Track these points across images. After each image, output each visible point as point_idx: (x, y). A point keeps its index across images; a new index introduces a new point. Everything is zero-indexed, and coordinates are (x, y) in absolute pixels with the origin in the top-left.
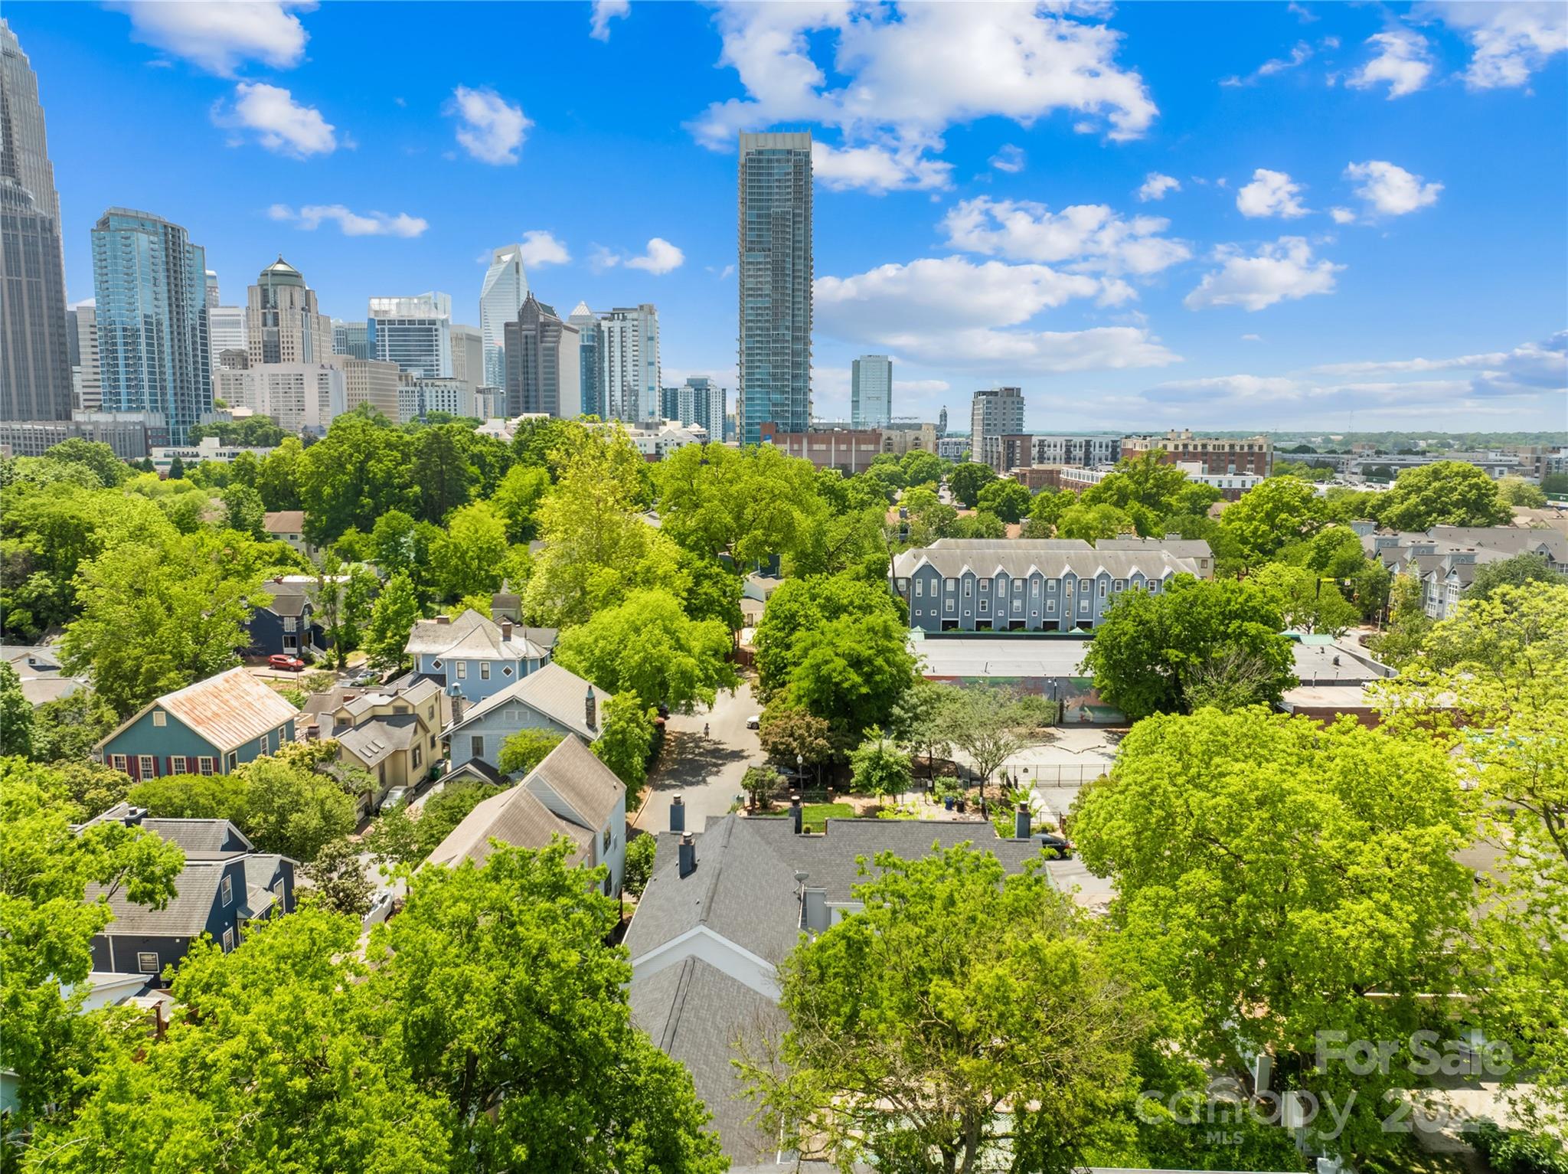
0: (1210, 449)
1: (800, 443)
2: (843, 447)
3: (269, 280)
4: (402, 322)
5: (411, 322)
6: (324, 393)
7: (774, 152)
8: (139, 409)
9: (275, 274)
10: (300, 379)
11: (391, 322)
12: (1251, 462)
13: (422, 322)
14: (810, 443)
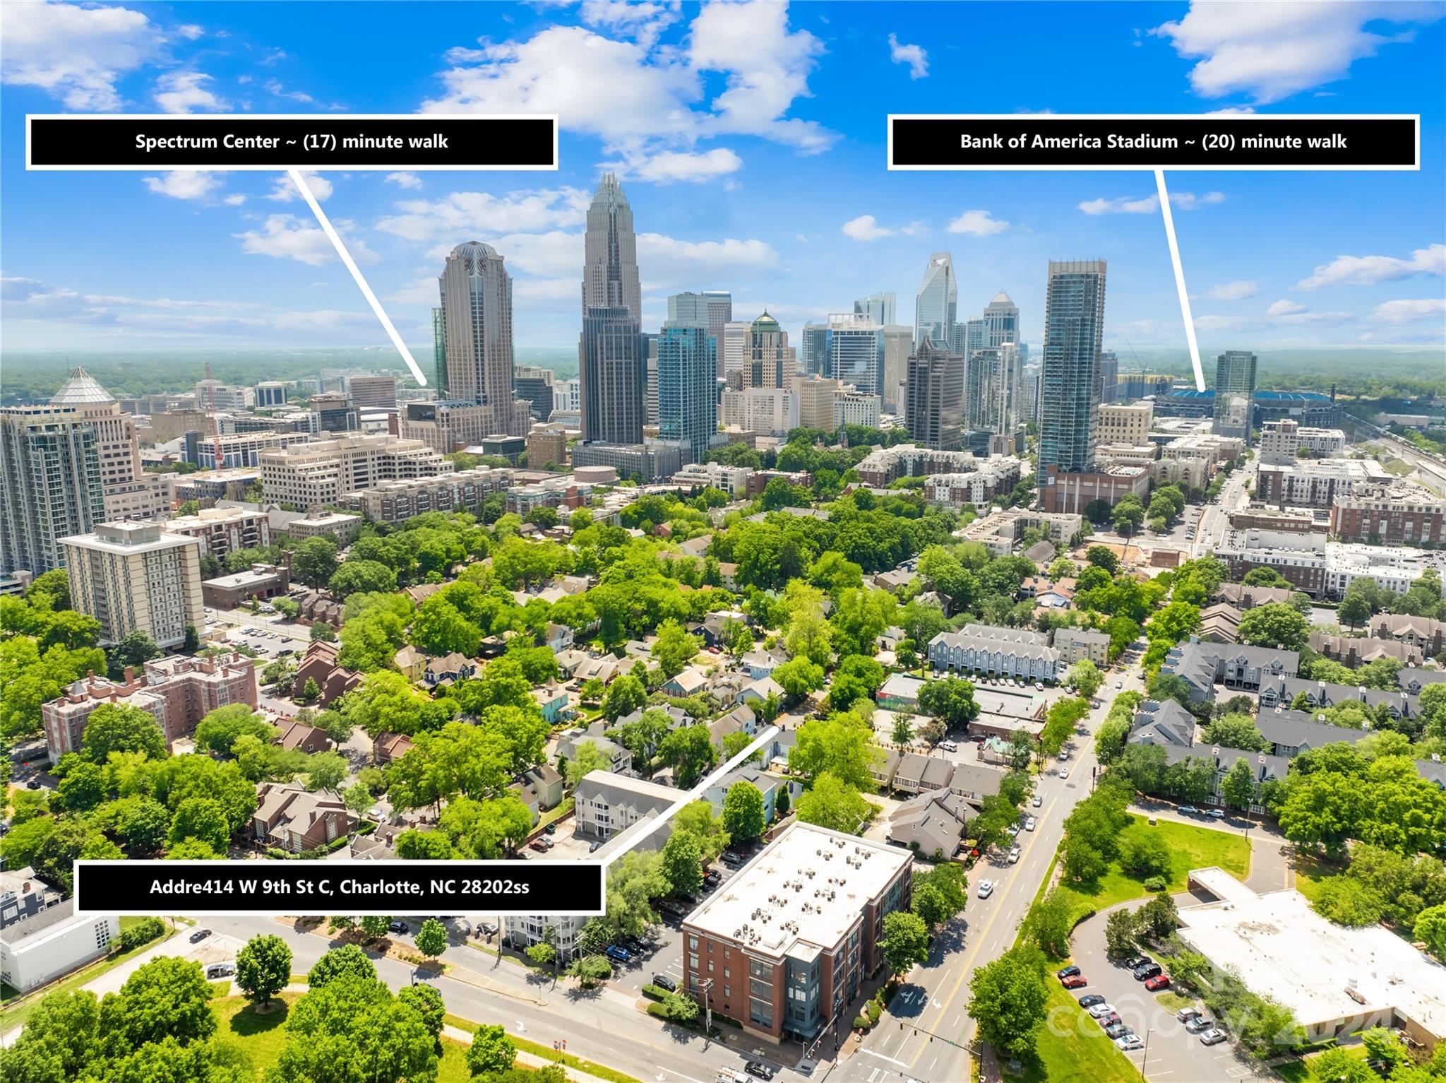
0: (1390, 509)
1: (1075, 480)
2: (1105, 485)
3: (758, 328)
4: (850, 333)
5: (856, 333)
6: (785, 409)
7: (1071, 276)
8: (677, 439)
9: (762, 324)
10: (771, 399)
11: (842, 333)
12: (1428, 521)
13: (864, 333)
14: (1081, 481)
